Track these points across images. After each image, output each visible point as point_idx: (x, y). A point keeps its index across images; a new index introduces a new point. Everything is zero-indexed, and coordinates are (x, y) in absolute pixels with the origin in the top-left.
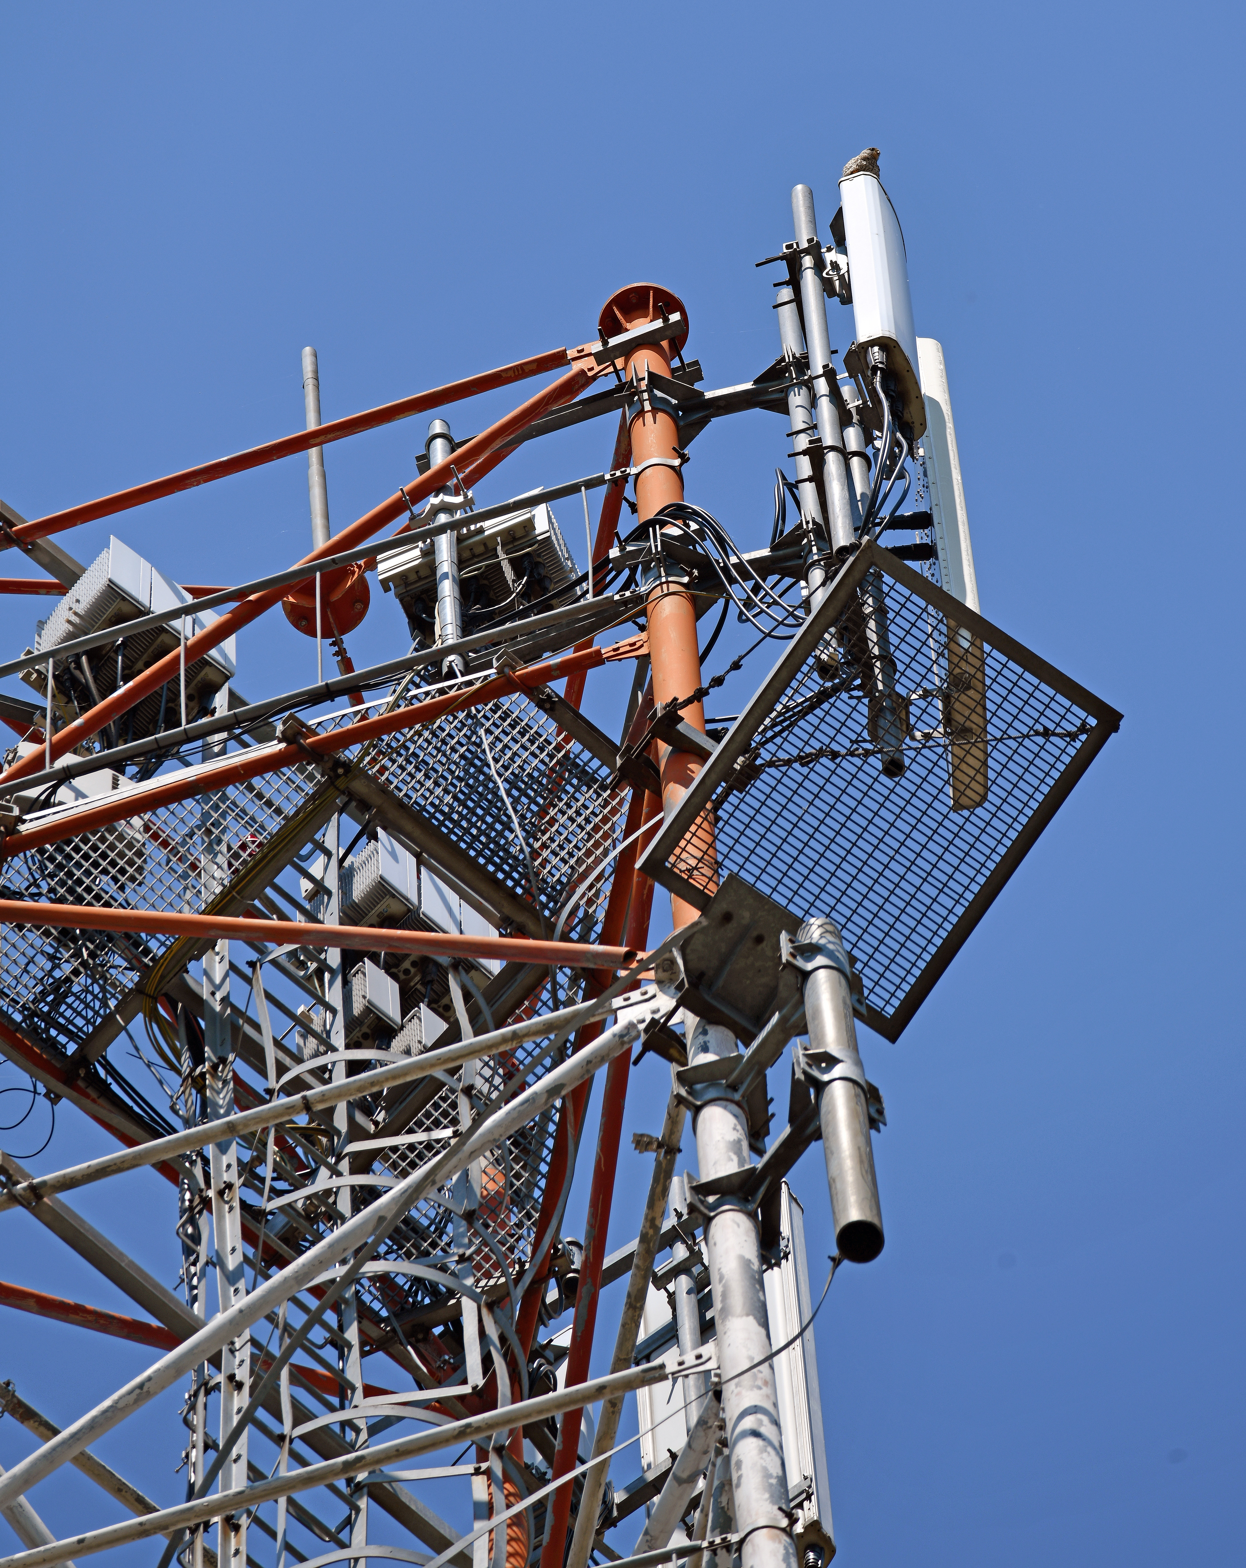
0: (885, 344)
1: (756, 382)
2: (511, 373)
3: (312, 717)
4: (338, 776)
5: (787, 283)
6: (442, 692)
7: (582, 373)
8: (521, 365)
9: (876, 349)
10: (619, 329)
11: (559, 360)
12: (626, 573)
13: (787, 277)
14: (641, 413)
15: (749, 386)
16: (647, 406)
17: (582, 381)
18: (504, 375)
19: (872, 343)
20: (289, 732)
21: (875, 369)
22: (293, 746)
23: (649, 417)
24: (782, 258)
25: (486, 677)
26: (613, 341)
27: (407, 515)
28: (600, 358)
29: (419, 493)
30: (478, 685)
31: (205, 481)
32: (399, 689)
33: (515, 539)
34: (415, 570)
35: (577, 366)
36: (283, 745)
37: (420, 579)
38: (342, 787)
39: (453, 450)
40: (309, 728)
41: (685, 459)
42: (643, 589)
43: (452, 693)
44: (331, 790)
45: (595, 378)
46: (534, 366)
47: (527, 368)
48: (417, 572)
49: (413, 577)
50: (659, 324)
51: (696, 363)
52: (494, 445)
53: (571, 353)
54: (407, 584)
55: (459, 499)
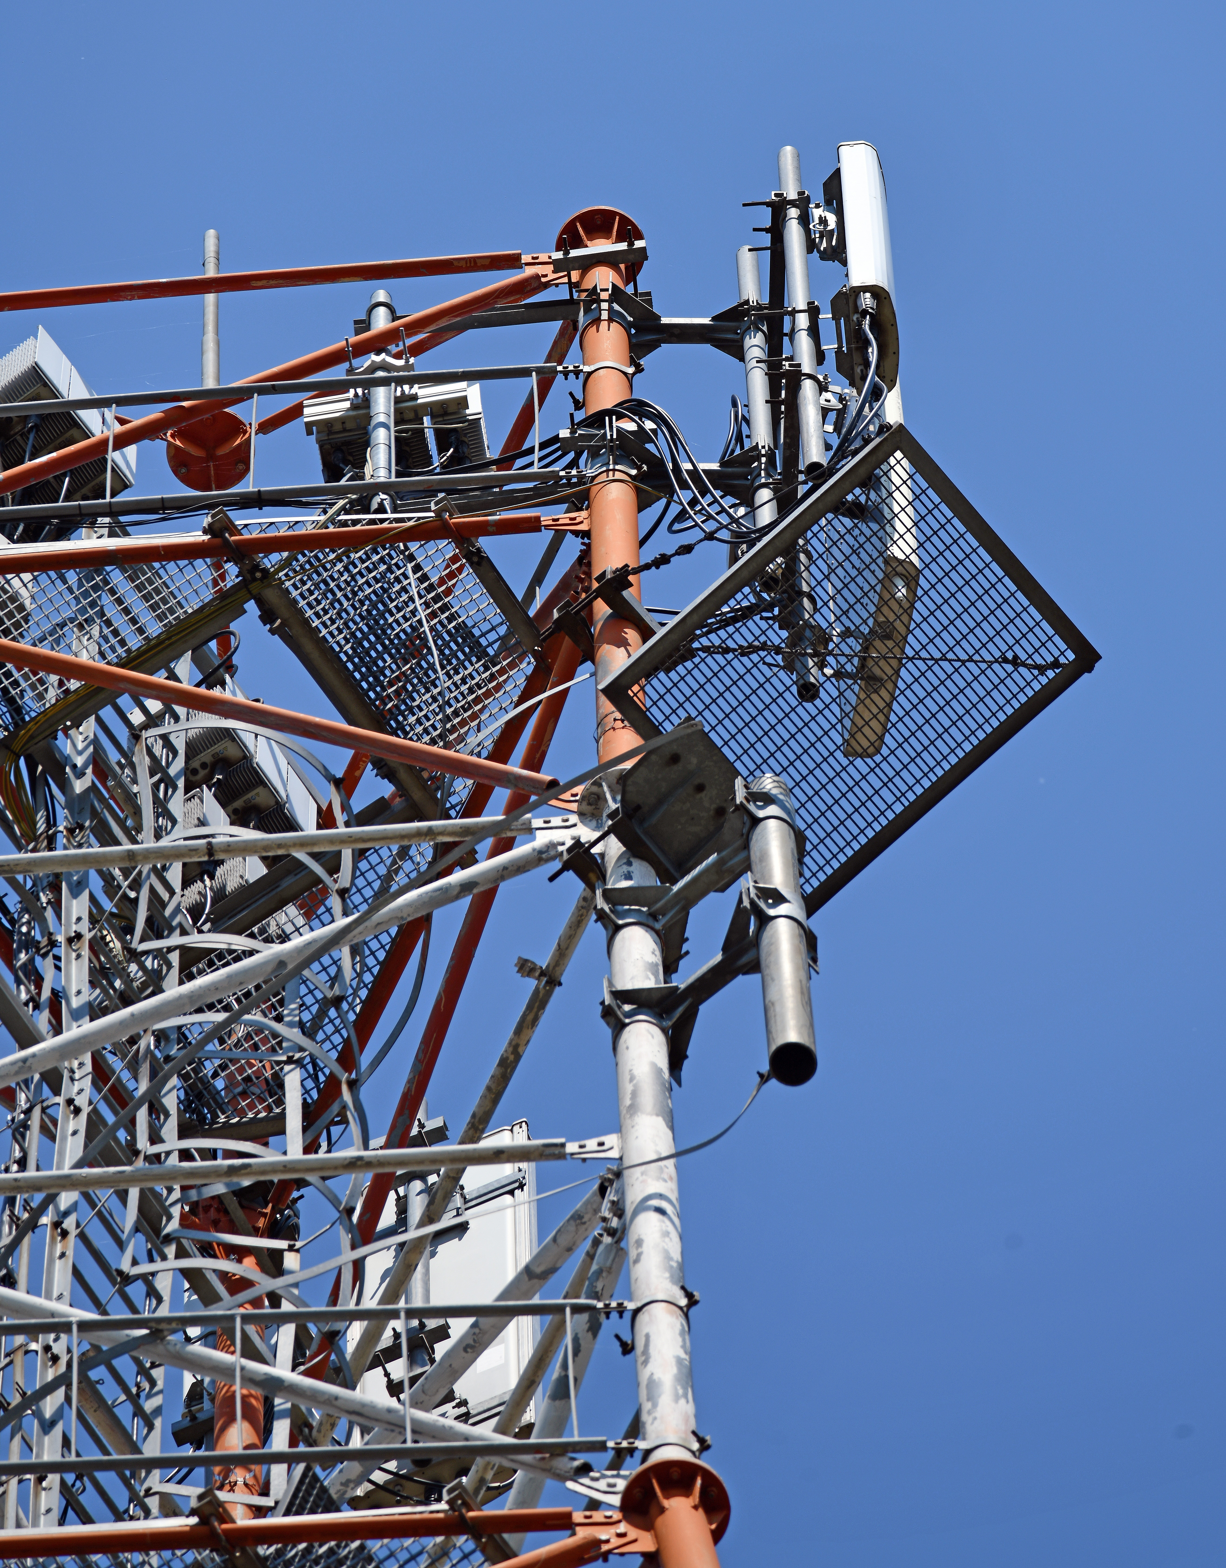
0: (877, 292)
1: (714, 319)
2: (463, 264)
3: (240, 518)
4: (255, 579)
5: (767, 230)
6: (372, 522)
7: (537, 277)
8: (475, 258)
9: (868, 295)
10: (579, 244)
11: (513, 262)
12: (572, 455)
13: (768, 224)
14: (597, 321)
15: (706, 321)
16: (605, 315)
17: (535, 284)
18: (456, 263)
19: (865, 289)
20: (217, 526)
21: (864, 313)
22: (218, 541)
23: (604, 325)
24: (768, 204)
25: (419, 518)
26: (574, 253)
27: (346, 365)
28: (558, 266)
29: (362, 349)
30: (411, 523)
31: (140, 298)
32: (331, 512)
33: (446, 413)
34: (342, 420)
35: (529, 271)
36: (206, 538)
37: (345, 430)
38: (254, 592)
39: (393, 321)
40: (235, 526)
41: (639, 369)
42: (589, 472)
43: (385, 525)
44: (243, 592)
45: (547, 285)
46: (487, 262)
47: (479, 263)
48: (343, 423)
49: (338, 427)
50: (623, 246)
51: (649, 294)
52: (440, 322)
53: (526, 258)
54: (330, 433)
55: (400, 363)
